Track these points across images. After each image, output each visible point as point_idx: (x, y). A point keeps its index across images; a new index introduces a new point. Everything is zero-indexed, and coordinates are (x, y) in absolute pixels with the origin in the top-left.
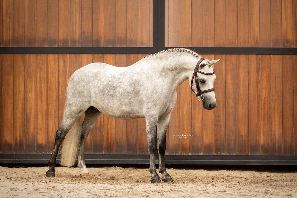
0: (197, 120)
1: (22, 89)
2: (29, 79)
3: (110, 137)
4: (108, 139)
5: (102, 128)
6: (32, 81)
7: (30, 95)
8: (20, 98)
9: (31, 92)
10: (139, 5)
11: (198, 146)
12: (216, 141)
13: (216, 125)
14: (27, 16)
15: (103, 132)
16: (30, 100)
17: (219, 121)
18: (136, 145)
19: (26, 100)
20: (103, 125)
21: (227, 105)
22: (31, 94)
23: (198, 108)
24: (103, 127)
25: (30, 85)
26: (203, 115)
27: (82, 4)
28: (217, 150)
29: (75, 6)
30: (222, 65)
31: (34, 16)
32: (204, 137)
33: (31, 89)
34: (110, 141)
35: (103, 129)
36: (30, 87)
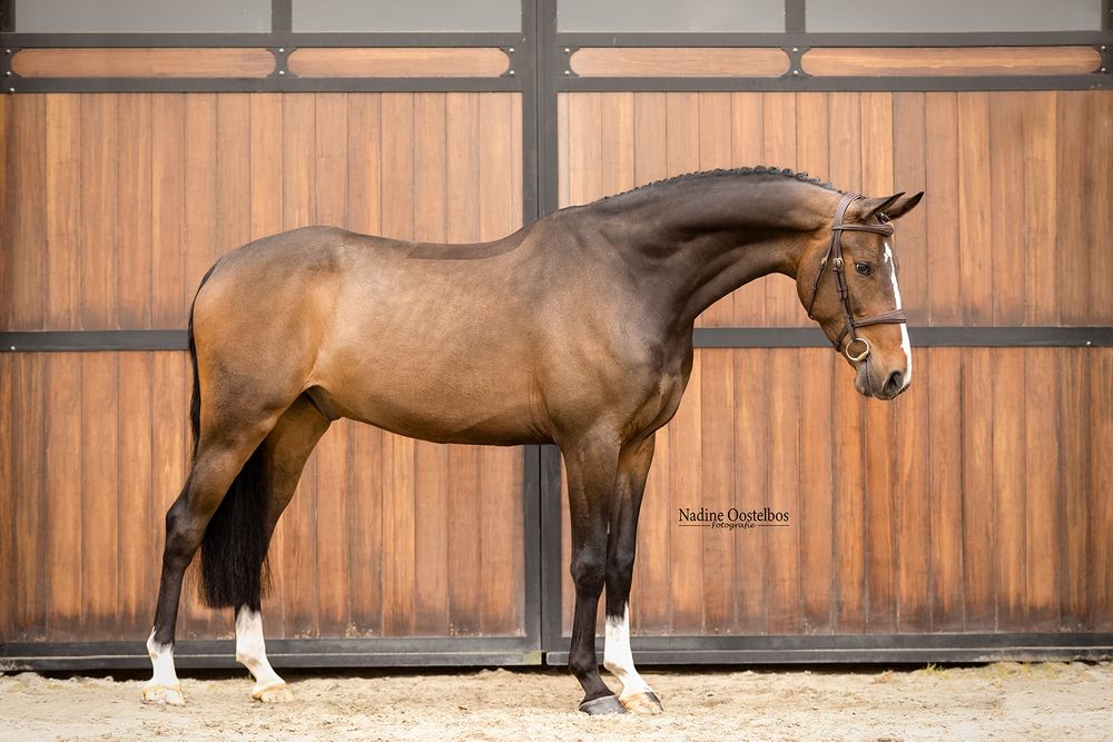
0: (654, 535)
1: (144, 450)
2: (163, 424)
3: (400, 590)
4: (395, 593)
5: (377, 564)
6: (172, 429)
7: (167, 468)
8: (137, 480)
9: (171, 459)
10: (482, 209)
11: (657, 612)
12: (707, 596)
13: (708, 550)
14: (157, 240)
15: (380, 573)
16: (167, 484)
17: (716, 539)
18: (476, 611)
19: (155, 483)
20: (381, 555)
21: (738, 490)
22: (171, 465)
23: (655, 502)
24: (381, 559)
25: (168, 440)
26: (670, 523)
27: (319, 205)
28: (713, 622)
29: (297, 213)
30: (724, 379)
31: (179, 242)
32: (676, 584)
33: (170, 453)
34: (400, 600)
35: (380, 565)
36: (167, 446)
